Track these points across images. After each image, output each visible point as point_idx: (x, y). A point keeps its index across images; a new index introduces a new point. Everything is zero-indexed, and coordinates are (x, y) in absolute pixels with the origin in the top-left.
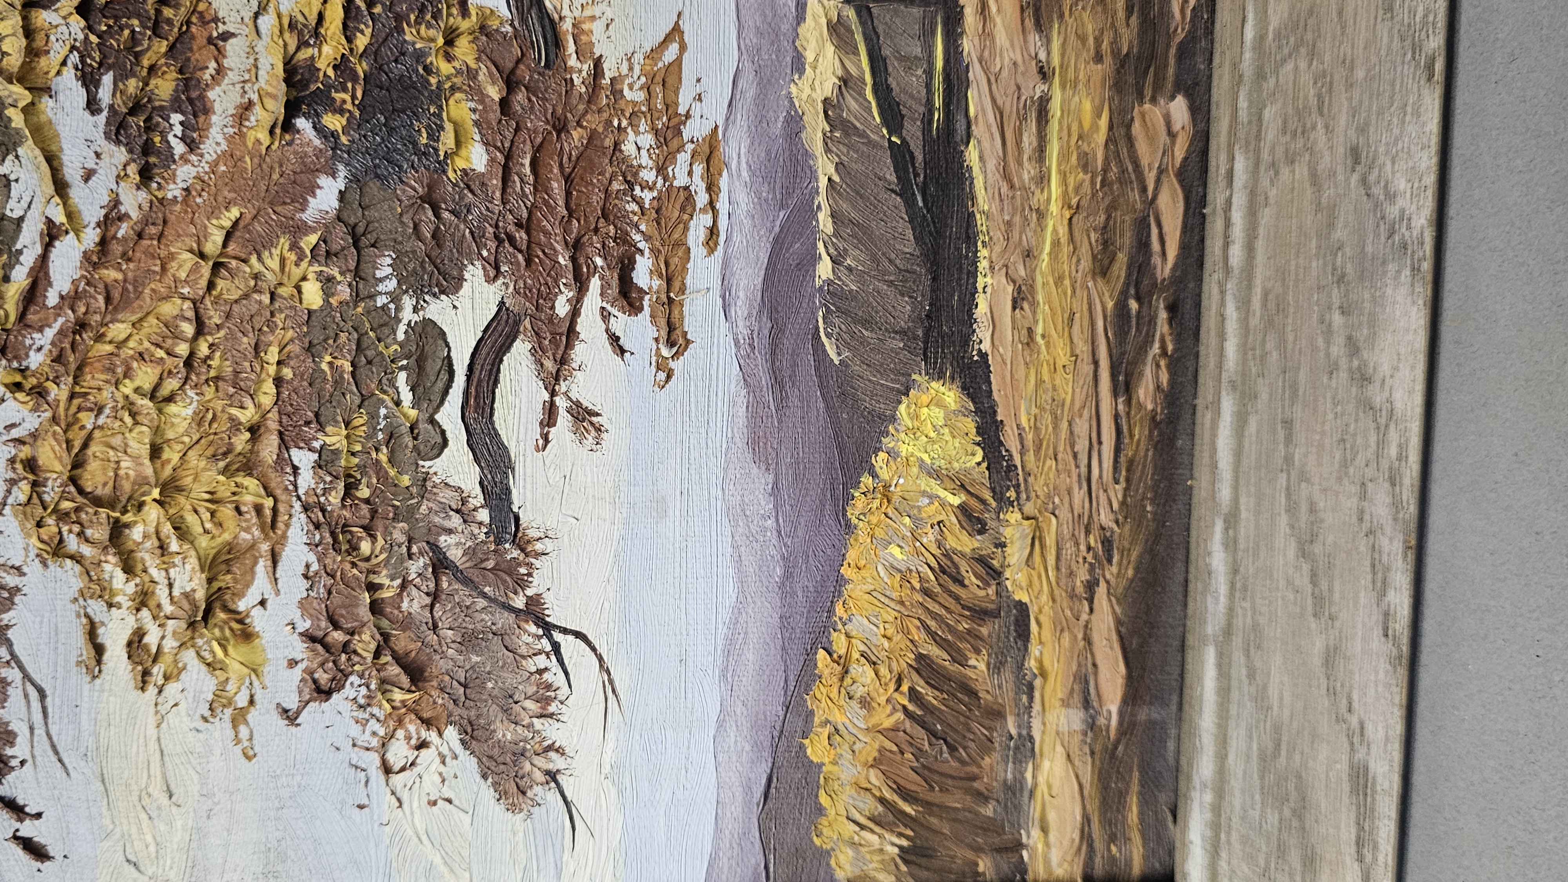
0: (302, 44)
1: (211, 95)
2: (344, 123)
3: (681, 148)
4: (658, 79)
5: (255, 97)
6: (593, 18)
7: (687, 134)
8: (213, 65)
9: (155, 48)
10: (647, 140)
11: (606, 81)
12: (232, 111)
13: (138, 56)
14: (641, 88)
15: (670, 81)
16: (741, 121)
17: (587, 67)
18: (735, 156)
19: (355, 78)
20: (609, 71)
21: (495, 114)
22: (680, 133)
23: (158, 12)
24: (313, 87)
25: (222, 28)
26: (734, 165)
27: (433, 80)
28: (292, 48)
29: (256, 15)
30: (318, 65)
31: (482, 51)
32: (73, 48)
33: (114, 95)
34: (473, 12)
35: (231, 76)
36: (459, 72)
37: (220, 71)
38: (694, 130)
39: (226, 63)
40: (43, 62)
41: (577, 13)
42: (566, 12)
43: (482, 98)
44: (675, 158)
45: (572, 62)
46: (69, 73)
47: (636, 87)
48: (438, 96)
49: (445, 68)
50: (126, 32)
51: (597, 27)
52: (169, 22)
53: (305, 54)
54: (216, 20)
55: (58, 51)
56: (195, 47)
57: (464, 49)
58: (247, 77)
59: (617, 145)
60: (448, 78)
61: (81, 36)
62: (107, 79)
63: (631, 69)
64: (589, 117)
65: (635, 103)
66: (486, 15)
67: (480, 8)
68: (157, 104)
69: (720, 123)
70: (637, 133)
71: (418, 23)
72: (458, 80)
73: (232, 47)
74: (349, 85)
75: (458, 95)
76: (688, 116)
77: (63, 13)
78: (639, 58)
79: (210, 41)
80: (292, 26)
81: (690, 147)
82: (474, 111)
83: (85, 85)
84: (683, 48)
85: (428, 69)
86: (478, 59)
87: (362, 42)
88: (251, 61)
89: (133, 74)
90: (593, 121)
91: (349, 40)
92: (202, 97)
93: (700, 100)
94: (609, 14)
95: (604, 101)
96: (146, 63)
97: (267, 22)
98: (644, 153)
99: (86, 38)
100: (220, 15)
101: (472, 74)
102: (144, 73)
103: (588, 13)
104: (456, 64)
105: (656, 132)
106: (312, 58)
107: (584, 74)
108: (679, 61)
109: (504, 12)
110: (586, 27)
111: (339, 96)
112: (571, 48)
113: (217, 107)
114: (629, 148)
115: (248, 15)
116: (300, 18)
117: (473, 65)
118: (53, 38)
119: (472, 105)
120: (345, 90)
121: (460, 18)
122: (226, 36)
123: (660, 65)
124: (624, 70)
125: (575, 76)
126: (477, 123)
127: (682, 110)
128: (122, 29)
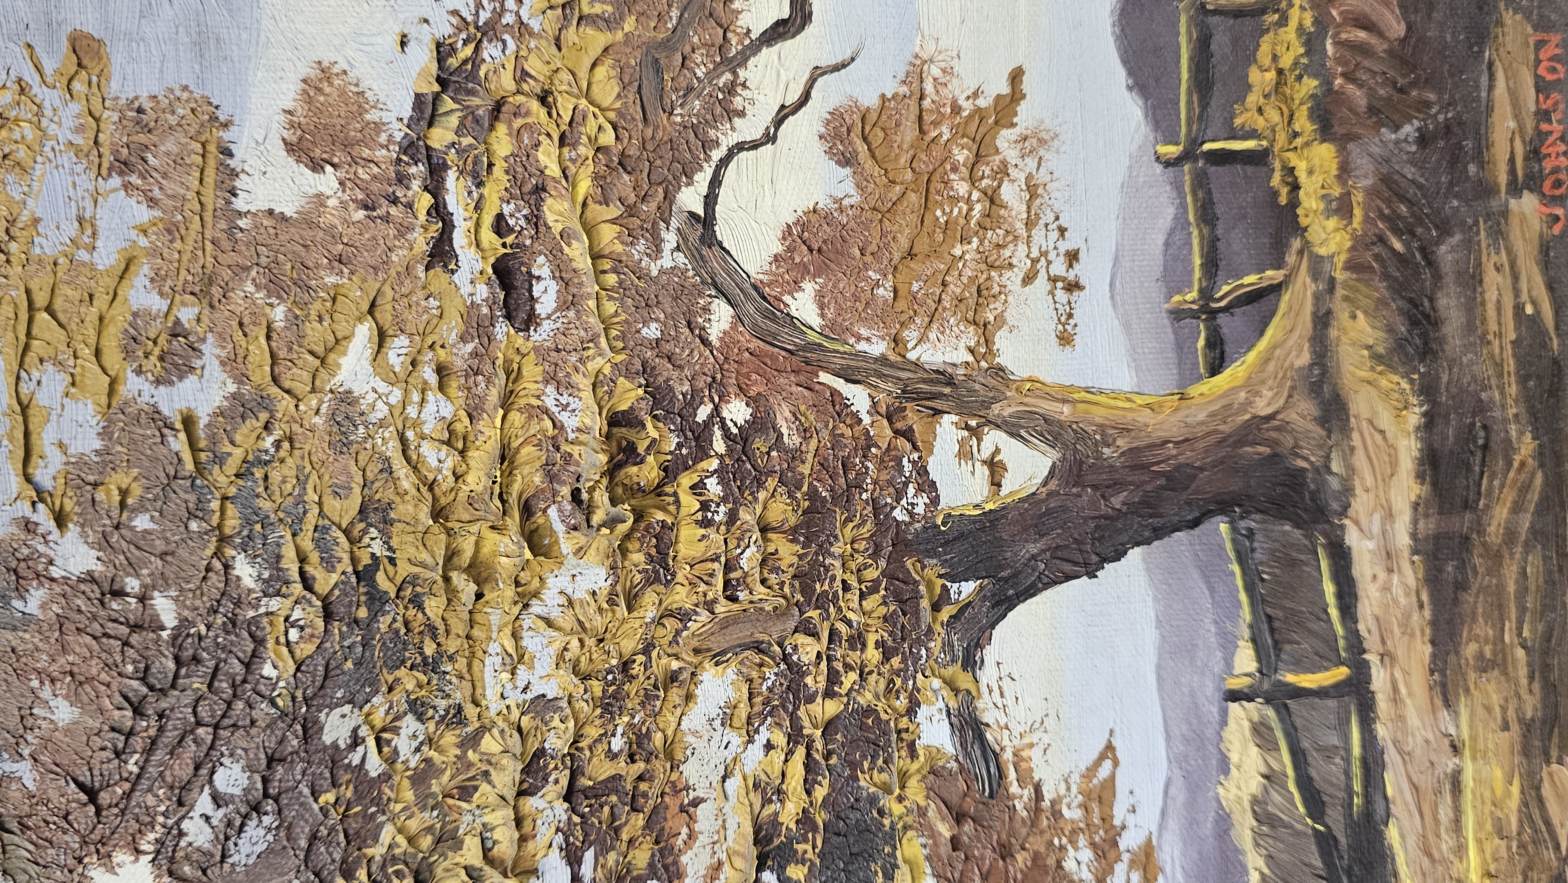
0: (766, 802)
1: (684, 859)
2: (806, 871)
3: (1118, 859)
4: (1095, 795)
5: (724, 857)
6: (1031, 746)
7: (1123, 844)
8: (685, 831)
9: (632, 821)
10: (1086, 854)
11: (1046, 804)
12: (703, 872)
13: (617, 830)
14: (1080, 806)
15: (1105, 796)
16: (1173, 825)
17: (1027, 793)
18: (1168, 859)
19: (815, 829)
20: (1048, 794)
21: (945, 849)
22: (1115, 844)
23: (635, 788)
24: (776, 842)
25: (692, 795)
26: (1168, 869)
27: (887, 822)
28: (757, 807)
29: (724, 779)
30: (780, 820)
31: (929, 789)
32: (558, 830)
33: (595, 869)
34: (921, 752)
35: (702, 839)
36: (909, 811)
37: (692, 836)
38: (1130, 841)
39: (697, 827)
40: (531, 846)
41: (1016, 742)
42: (1006, 742)
43: (933, 834)
44: (1112, 868)
45: (1014, 789)
46: (555, 853)
47: (1073, 805)
48: (892, 838)
49: (897, 809)
50: (606, 809)
51: (1035, 754)
52: (645, 795)
53: (770, 809)
54: (687, 788)
55: (545, 833)
56: (669, 816)
57: (916, 792)
58: (716, 838)
59: (1059, 866)
60: (900, 818)
61: (564, 817)
62: (589, 856)
63: (1068, 789)
64: (1031, 839)
65: (1073, 822)
66: (934, 753)
67: (927, 747)
68: (635, 873)
69: (1154, 829)
70: (1076, 849)
71: (871, 769)
72: (909, 820)
73: (701, 812)
74: (810, 835)
75: (910, 833)
76: (1124, 827)
77: (548, 798)
78: (1075, 778)
79: (683, 809)
80: (756, 786)
81: (1126, 857)
82: (925, 846)
83: (570, 863)
84: (1116, 763)
85: (881, 812)
86: (928, 797)
87: (820, 793)
88: (720, 822)
89: (613, 848)
90: (1036, 844)
91: (808, 792)
92: (676, 863)
93: (1134, 811)
94: (1046, 739)
95: (1045, 822)
96: (625, 837)
97: (734, 784)
98: (1084, 867)
99: (569, 819)
100: (691, 783)
101: (922, 812)
102: (624, 845)
103: (1026, 740)
104: (907, 803)
105: (1093, 845)
106: (776, 814)
107: (1025, 799)
108: (1112, 778)
109: (950, 749)
110: (1024, 754)
111: (800, 847)
112: (1012, 775)
113: (690, 871)
114: (1069, 865)
115: (716, 779)
116: (763, 777)
117: (923, 803)
118: (539, 822)
119: (923, 840)
120: (806, 841)
121: (909, 760)
122: (696, 803)
123: (1095, 781)
124: (1062, 791)
125: (1016, 802)
126: (928, 858)
127: (1117, 822)
128: (602, 806)
